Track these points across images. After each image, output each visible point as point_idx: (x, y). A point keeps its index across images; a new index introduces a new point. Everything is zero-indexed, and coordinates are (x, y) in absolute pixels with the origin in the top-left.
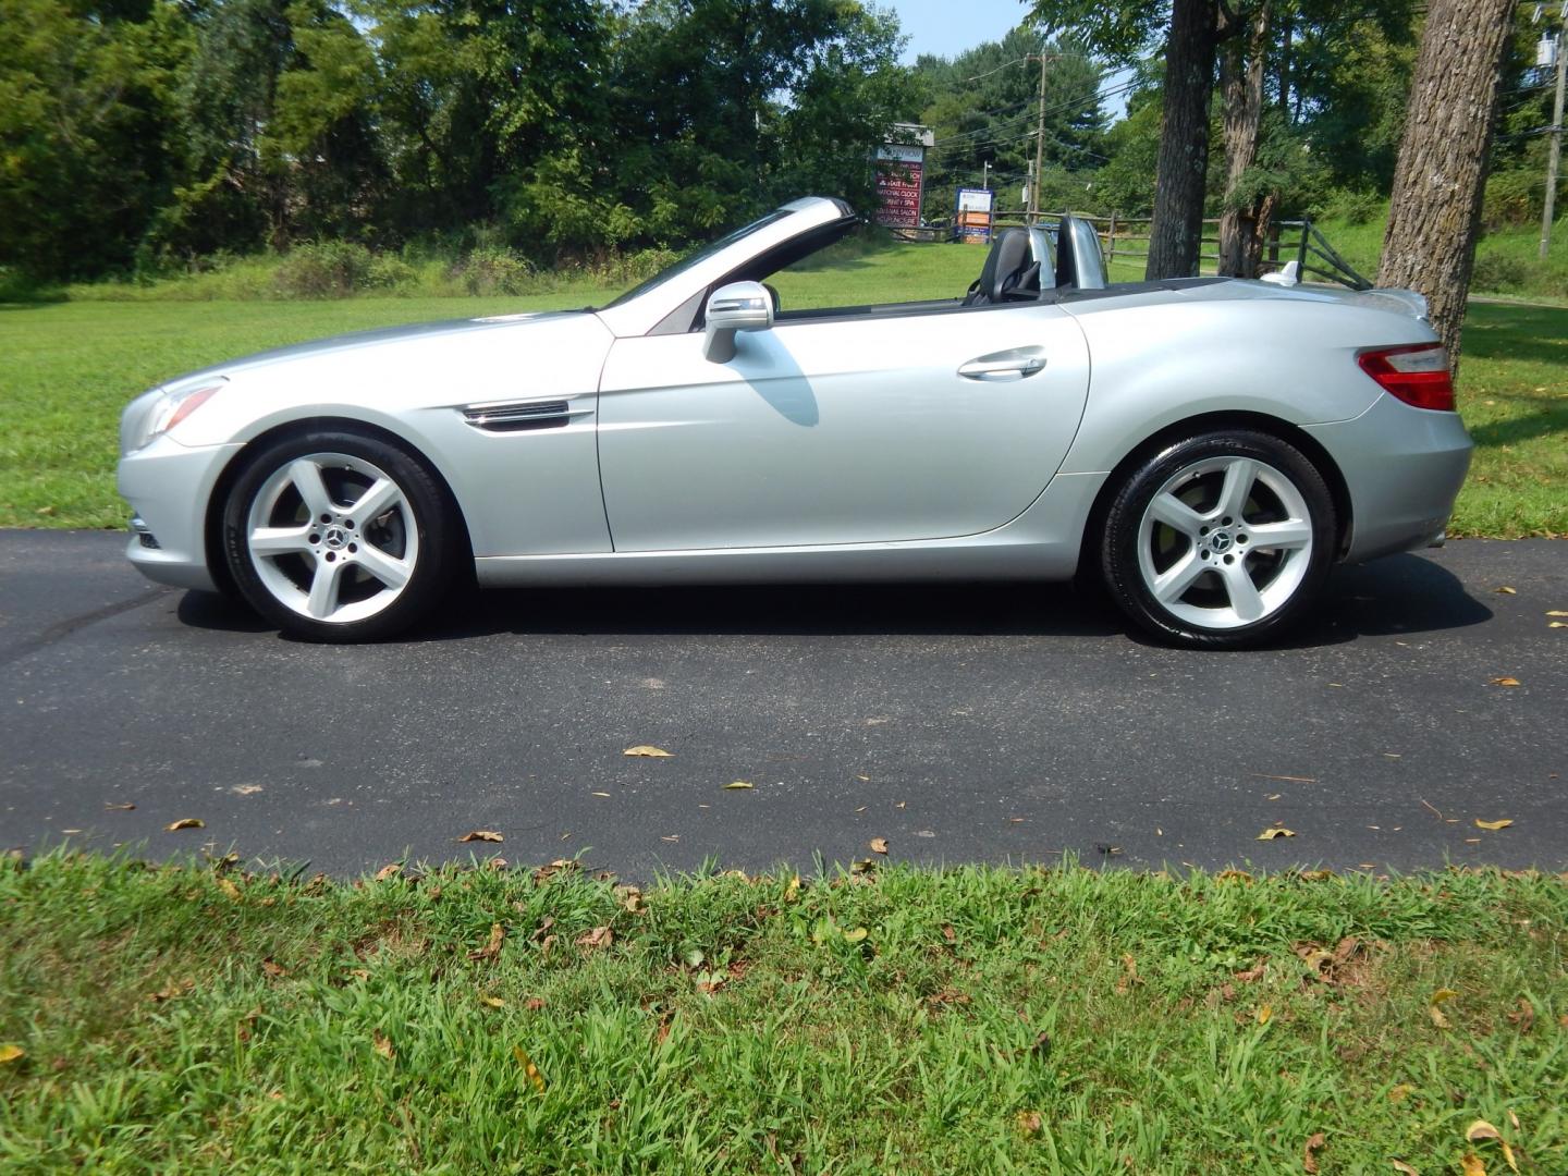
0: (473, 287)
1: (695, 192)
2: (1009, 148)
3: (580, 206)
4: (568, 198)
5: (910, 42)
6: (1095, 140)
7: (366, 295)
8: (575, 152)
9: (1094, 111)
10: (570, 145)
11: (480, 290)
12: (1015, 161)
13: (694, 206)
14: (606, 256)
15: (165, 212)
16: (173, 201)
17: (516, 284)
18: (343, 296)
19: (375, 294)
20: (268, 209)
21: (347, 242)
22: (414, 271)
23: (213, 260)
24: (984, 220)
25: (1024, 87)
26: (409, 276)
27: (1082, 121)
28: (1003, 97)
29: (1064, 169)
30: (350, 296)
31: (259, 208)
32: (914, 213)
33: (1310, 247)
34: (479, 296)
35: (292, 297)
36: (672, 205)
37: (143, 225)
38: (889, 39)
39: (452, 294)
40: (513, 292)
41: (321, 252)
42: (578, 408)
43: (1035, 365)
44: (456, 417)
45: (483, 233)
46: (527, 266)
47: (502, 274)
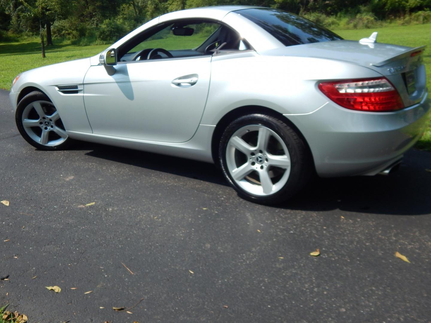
0: (355, 27)
11: (358, 27)
14: (405, 14)
17: (370, 25)
20: (301, 4)
21: (318, 13)
22: (338, 22)
31: (298, 4)
34: (357, 29)
39: (348, 29)
40: (368, 27)
41: (311, 16)
42: (80, 88)
43: (192, 82)
44: (57, 89)
45: (363, 8)
46: (375, 19)
47: (366, 22)
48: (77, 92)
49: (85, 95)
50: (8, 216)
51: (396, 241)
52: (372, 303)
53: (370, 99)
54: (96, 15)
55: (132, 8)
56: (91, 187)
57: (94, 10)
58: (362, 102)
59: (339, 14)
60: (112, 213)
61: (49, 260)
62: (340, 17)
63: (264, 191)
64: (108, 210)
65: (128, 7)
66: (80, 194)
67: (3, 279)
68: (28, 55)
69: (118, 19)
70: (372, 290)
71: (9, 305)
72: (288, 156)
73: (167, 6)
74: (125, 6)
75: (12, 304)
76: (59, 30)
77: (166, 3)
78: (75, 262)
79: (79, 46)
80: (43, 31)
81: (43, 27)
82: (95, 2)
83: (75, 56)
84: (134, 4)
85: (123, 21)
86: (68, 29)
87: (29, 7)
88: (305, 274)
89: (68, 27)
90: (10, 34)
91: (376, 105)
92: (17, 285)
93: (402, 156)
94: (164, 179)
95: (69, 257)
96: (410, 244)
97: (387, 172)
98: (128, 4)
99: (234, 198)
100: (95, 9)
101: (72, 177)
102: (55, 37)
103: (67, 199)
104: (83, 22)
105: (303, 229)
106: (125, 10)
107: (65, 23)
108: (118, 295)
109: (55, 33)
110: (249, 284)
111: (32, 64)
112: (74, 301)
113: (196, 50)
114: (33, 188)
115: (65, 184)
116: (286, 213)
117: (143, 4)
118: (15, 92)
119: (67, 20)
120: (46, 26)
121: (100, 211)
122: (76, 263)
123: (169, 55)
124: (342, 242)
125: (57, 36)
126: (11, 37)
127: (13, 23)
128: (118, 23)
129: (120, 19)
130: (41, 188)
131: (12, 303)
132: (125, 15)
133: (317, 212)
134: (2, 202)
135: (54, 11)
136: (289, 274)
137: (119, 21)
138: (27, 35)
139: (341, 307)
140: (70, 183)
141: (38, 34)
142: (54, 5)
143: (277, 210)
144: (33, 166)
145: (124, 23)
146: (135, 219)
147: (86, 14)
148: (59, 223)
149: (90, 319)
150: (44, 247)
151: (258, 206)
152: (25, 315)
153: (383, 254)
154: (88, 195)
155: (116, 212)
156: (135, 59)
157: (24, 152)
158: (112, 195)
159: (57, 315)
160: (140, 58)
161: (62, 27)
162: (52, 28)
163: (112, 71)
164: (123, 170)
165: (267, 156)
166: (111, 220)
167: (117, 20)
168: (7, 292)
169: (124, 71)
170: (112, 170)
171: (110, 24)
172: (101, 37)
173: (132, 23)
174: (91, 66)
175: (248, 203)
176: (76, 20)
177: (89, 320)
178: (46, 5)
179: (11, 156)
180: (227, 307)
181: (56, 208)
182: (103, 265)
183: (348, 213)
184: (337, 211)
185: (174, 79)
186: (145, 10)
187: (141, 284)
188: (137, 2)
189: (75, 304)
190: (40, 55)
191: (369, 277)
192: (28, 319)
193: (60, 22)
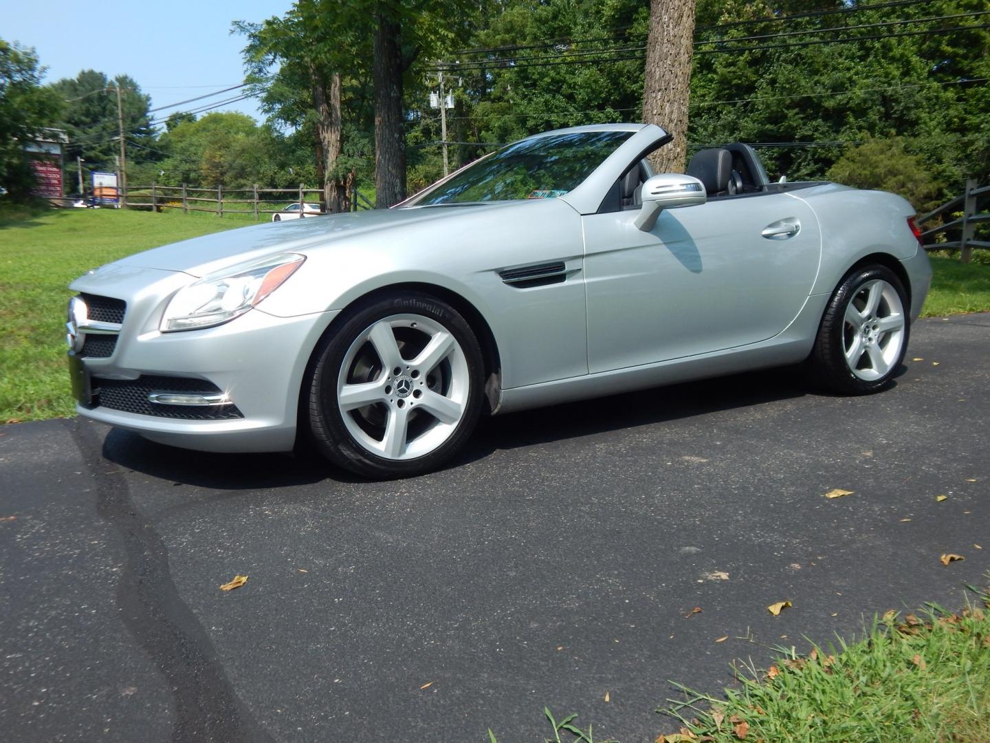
2: (93, 149)
5: (48, 71)
6: (152, 144)
9: (147, 126)
12: (97, 157)
24: (113, 192)
25: (97, 109)
27: (141, 132)
28: (83, 115)
29: (133, 163)
32: (58, 189)
33: (359, 205)
38: (32, 69)
42: (571, 267)
44: (499, 278)
48: (560, 278)
72: (901, 313)
165: (877, 322)
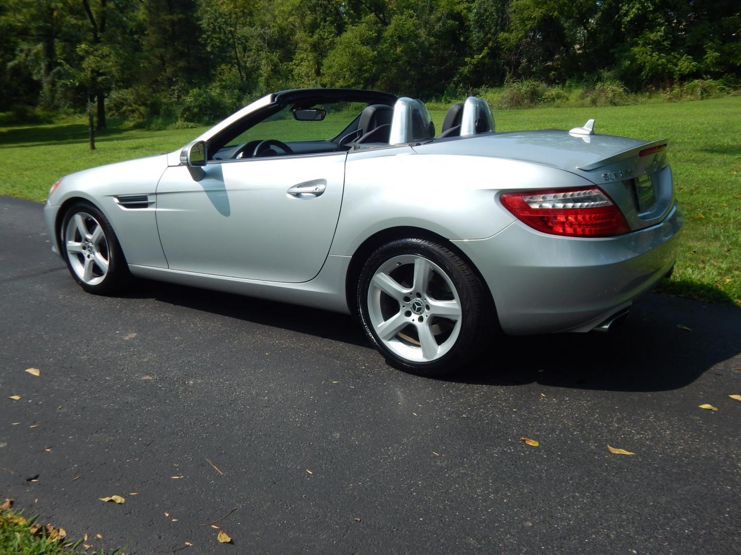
0: (594, 102)
1: (733, 46)
3: (660, 58)
4: (654, 54)
7: (540, 107)
8: (663, 28)
10: (661, 25)
11: (598, 104)
13: (730, 54)
14: (672, 83)
15: (461, 69)
16: (466, 64)
17: (617, 100)
18: (529, 107)
19: (545, 106)
20: (507, 66)
21: (535, 81)
22: (566, 94)
23: (480, 90)
26: (564, 97)
30: (533, 107)
31: (503, 66)
34: (596, 106)
35: (506, 108)
36: (717, 54)
37: (453, 75)
39: (583, 106)
40: (615, 104)
41: (522, 86)
42: (150, 199)
43: (317, 191)
44: (116, 201)
45: (606, 74)
46: (625, 90)
47: (611, 95)
48: (145, 206)
49: (158, 210)
50: (37, 392)
51: (619, 429)
52: (573, 514)
53: (576, 218)
54: (177, 81)
55: (235, 70)
56: (162, 350)
57: (175, 74)
58: (563, 223)
59: (568, 82)
60: (194, 387)
61: (98, 453)
62: (570, 86)
63: (425, 356)
64: (188, 383)
65: (230, 68)
66: (145, 360)
67: (30, 480)
68: (68, 146)
69: (213, 88)
70: (574, 497)
71: (39, 515)
72: (457, 301)
73: (292, 67)
74: (225, 67)
75: (44, 514)
76: (118, 106)
77: (291, 63)
78: (136, 457)
79: (149, 130)
80: (92, 107)
81: (92, 101)
82: (177, 61)
83: (143, 147)
84: (238, 64)
85: (220, 91)
86: (133, 104)
87: (72, 71)
88: (478, 475)
89: (132, 100)
90: (39, 111)
91: (585, 227)
92: (52, 488)
93: (630, 303)
94: (276, 337)
95: (128, 450)
96: (639, 433)
97: (606, 327)
98: (230, 65)
99: (380, 367)
100: (176, 71)
101: (134, 335)
102: (111, 116)
103: (126, 367)
104: (157, 93)
105: (482, 412)
106: (224, 74)
107: (127, 94)
108: (200, 504)
109: (110, 109)
110: (394, 489)
111: (73, 160)
112: (135, 510)
113: (332, 141)
114: (74, 351)
115: (123, 345)
116: (458, 389)
117: (252, 65)
118: (53, 205)
119: (130, 89)
120: (96, 99)
121: (175, 384)
122: (137, 459)
123: (287, 151)
124: (538, 431)
125: (113, 115)
126: (39, 116)
127: (44, 93)
128: (213, 94)
129: (216, 88)
130: (86, 351)
131: (44, 512)
132: (224, 81)
133: (504, 387)
134: (27, 370)
135: (111, 76)
136: (454, 475)
137: (214, 91)
138: (65, 113)
139: (526, 520)
140: (130, 344)
141: (83, 112)
142: (111, 66)
143: (446, 384)
144: (74, 318)
145: (222, 94)
146: (227, 397)
147: (162, 80)
148: (113, 402)
149: (158, 534)
150: (90, 436)
151: (416, 379)
152: (63, 528)
153: (596, 446)
154: (157, 361)
155: (200, 386)
156: (235, 157)
157: (61, 297)
158: (194, 361)
159: (109, 529)
160: (243, 154)
161: (121, 101)
162: (106, 102)
163: (198, 175)
164: (212, 324)
165: (427, 302)
166: (192, 398)
167: (211, 89)
168: (36, 497)
169: (217, 175)
170: (195, 325)
171: (200, 95)
172: (185, 116)
173: (235, 95)
174: (169, 166)
175: (402, 374)
176: (145, 89)
177: (156, 537)
178: (97, 66)
179: (40, 303)
180: (359, 520)
181: (110, 380)
182: (178, 461)
183: (552, 389)
184: (535, 385)
185: (291, 187)
186: (256, 73)
187: (233, 489)
188: (243, 61)
189: (135, 515)
190: (87, 146)
191: (571, 479)
192: (67, 535)
193: (119, 93)
